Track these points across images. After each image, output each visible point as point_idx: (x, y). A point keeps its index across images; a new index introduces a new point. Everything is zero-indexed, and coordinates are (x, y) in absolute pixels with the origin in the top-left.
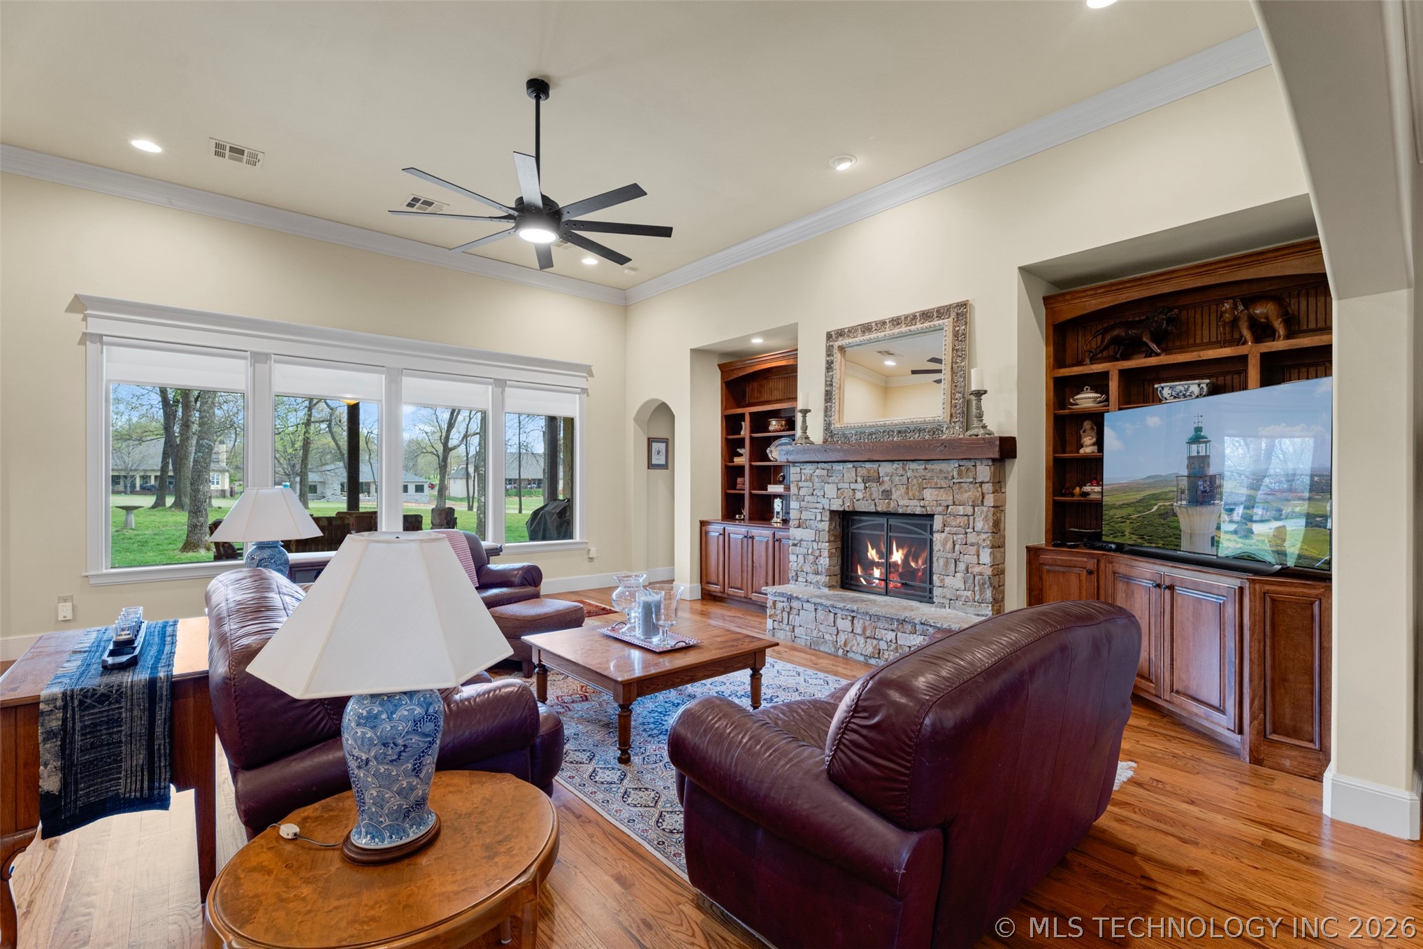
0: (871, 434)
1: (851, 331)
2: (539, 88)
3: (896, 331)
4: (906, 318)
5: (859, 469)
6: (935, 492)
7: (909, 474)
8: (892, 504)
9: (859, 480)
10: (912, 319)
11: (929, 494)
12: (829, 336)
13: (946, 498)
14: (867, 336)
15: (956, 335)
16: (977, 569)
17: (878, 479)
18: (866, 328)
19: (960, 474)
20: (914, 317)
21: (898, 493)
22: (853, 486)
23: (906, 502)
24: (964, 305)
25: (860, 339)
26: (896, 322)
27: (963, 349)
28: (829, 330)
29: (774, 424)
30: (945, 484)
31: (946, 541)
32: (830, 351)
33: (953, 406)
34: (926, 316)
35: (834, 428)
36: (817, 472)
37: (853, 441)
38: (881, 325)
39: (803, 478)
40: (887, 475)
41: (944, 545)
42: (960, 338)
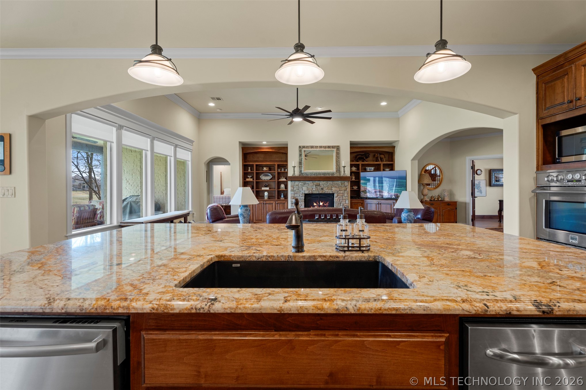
0: (315, 174)
1: (307, 147)
3: (321, 149)
4: (324, 147)
5: (314, 183)
6: (335, 188)
7: (328, 184)
8: (324, 191)
9: (314, 185)
10: (325, 147)
11: (333, 189)
12: (300, 147)
13: (338, 189)
14: (312, 149)
15: (337, 153)
17: (319, 185)
18: (312, 147)
19: (341, 184)
20: (326, 147)
21: (326, 189)
22: (312, 187)
23: (328, 191)
24: (339, 146)
25: (310, 149)
26: (321, 147)
27: (339, 156)
28: (300, 145)
29: (265, 169)
30: (337, 186)
31: (338, 199)
32: (300, 151)
33: (337, 169)
34: (329, 147)
35: (303, 172)
36: (300, 183)
37: (309, 175)
38: (317, 147)
39: (295, 185)
40: (322, 184)
41: (338, 200)
42: (338, 154)
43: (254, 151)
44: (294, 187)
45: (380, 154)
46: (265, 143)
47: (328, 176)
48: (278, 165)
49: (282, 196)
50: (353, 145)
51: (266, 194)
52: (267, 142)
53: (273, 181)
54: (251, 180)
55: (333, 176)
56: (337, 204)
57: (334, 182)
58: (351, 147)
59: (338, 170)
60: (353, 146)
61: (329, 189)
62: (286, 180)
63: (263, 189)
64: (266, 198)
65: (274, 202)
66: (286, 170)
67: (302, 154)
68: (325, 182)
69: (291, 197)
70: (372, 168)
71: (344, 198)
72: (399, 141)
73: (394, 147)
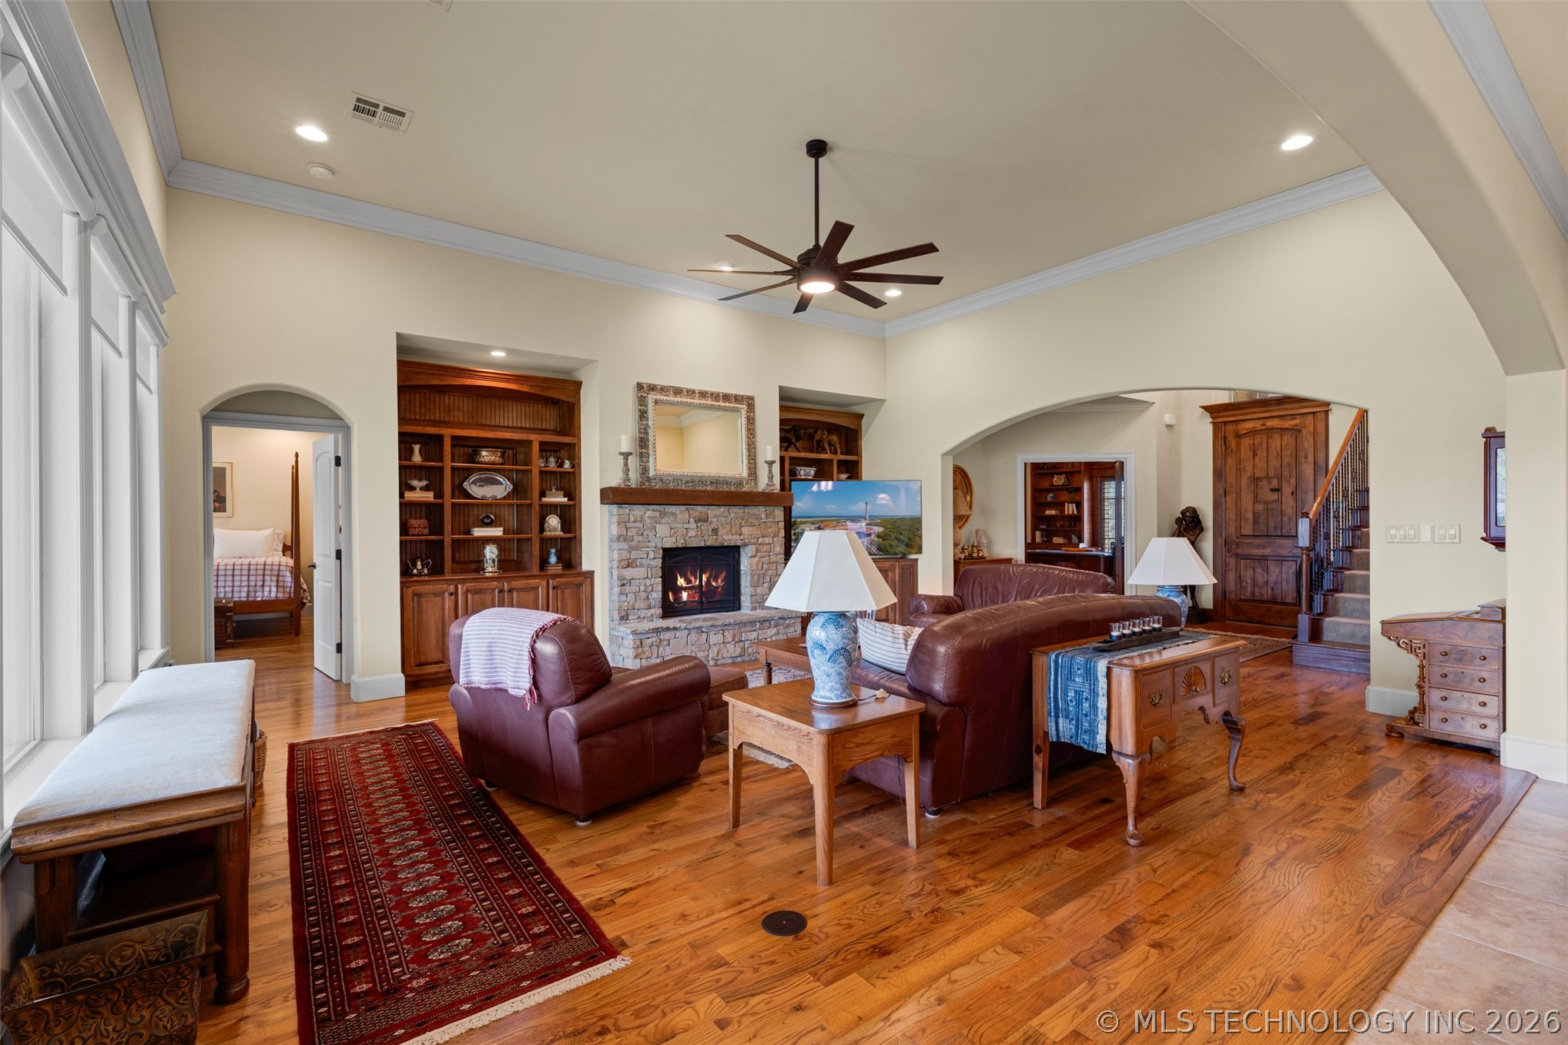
0: (687, 482)
1: (663, 389)
2: (817, 149)
3: (703, 401)
4: (712, 394)
6: (751, 529)
7: (732, 515)
8: (720, 539)
9: (692, 520)
10: (715, 396)
11: (745, 530)
12: (640, 386)
13: (757, 532)
14: (678, 399)
15: (748, 418)
17: (707, 519)
18: (678, 391)
20: (718, 395)
21: (725, 530)
22: (686, 526)
23: (730, 537)
24: (751, 398)
25: (672, 398)
26: (703, 394)
27: (754, 430)
28: (640, 381)
29: (486, 455)
30: (756, 522)
31: (759, 562)
32: (642, 401)
33: (750, 468)
34: (726, 397)
35: (652, 473)
36: (649, 513)
37: (671, 486)
38: (691, 393)
39: (632, 519)
40: (715, 516)
41: (757, 565)
42: (751, 422)
43: (443, 383)
44: (629, 525)
45: (830, 432)
46: (498, 354)
47: (725, 488)
48: (541, 443)
49: (553, 559)
50: (787, 399)
51: (491, 552)
52: (510, 352)
53: (509, 505)
54: (429, 496)
55: (739, 490)
56: (756, 577)
57: (746, 510)
58: (782, 408)
59: (753, 473)
60: (786, 402)
61: (734, 531)
62: (566, 499)
63: (478, 532)
64: (490, 569)
65: (544, 583)
66: (567, 465)
67: (646, 412)
68: (722, 509)
69: (620, 561)
70: (812, 471)
71: (773, 558)
72: (883, 401)
73: (861, 416)
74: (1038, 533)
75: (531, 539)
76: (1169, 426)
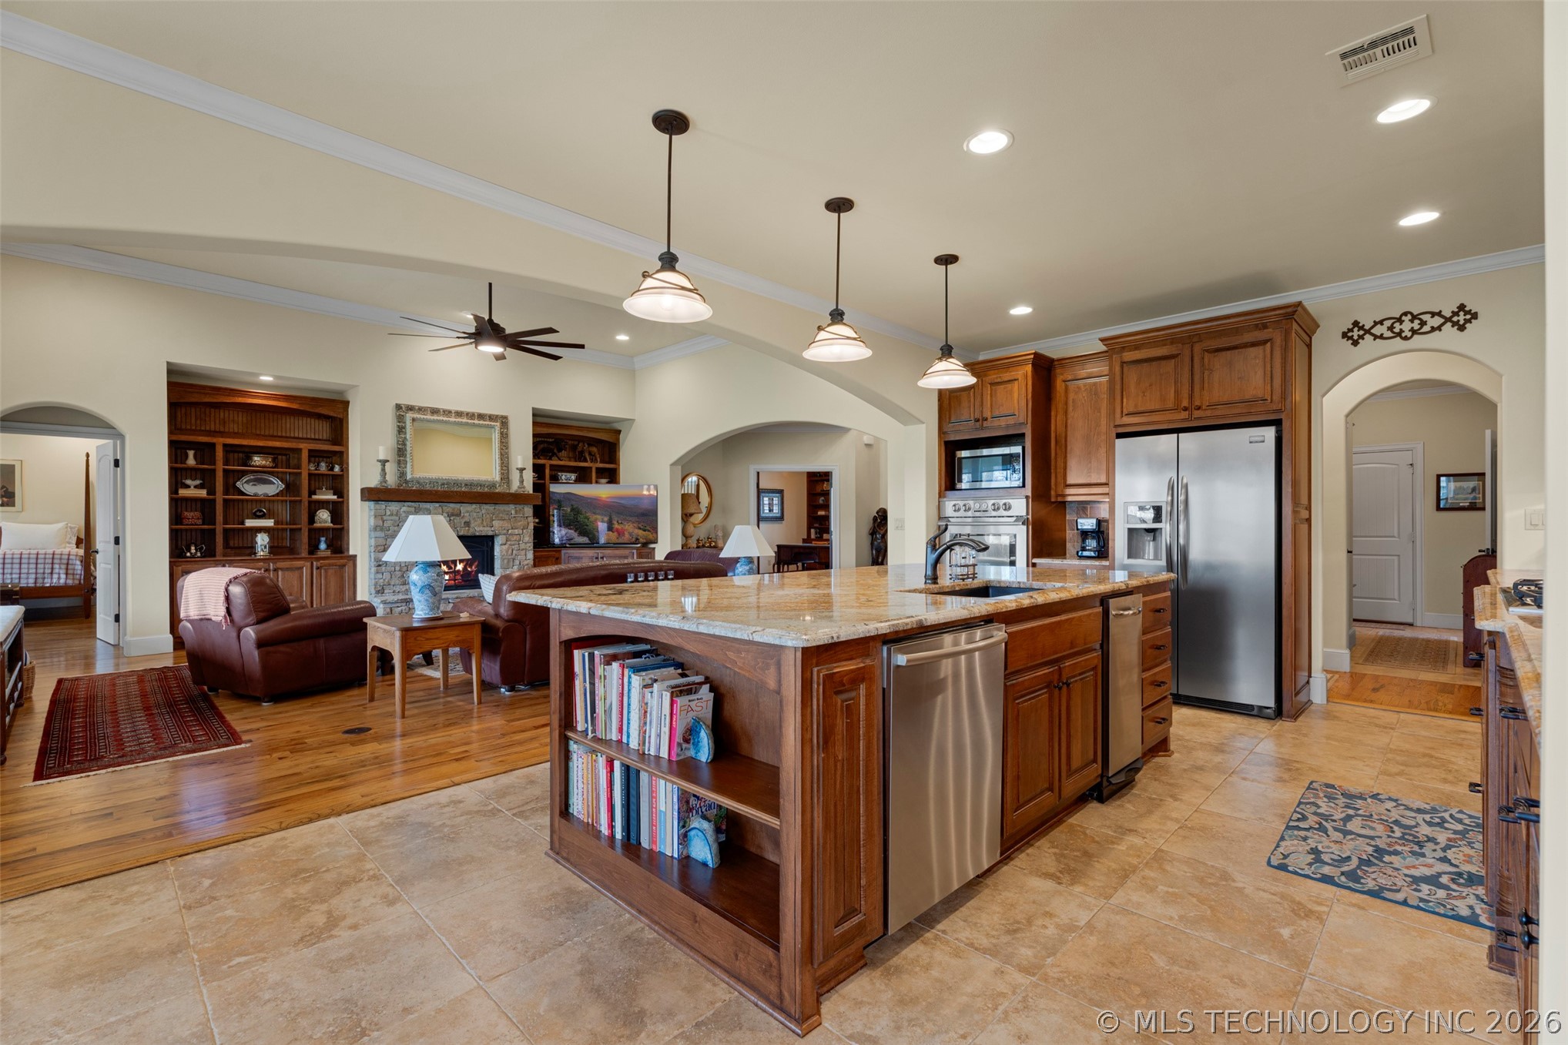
0: (443, 484)
1: (421, 410)
3: (459, 420)
4: (467, 414)
5: (444, 508)
6: (501, 522)
7: (483, 512)
10: (471, 416)
11: (496, 523)
12: (399, 407)
13: (506, 525)
14: (435, 417)
15: (502, 433)
16: (526, 562)
17: (459, 515)
18: (435, 411)
19: (515, 513)
20: (473, 414)
21: (476, 523)
23: (481, 528)
24: (506, 418)
25: (429, 417)
26: (459, 414)
27: (507, 443)
28: (398, 402)
29: (257, 460)
30: (506, 517)
31: (508, 549)
32: (400, 419)
33: (502, 474)
34: (481, 416)
35: (409, 477)
36: (404, 509)
37: (428, 487)
38: (447, 413)
39: (388, 513)
40: (468, 512)
41: (507, 552)
42: (504, 437)
43: (215, 401)
44: (385, 518)
45: (590, 445)
46: (266, 379)
47: (479, 489)
48: (310, 451)
49: (323, 546)
50: (540, 418)
51: (262, 540)
52: (275, 377)
53: (282, 501)
54: (203, 493)
55: (492, 490)
56: (506, 561)
57: (497, 507)
58: (534, 423)
59: (506, 477)
60: (539, 420)
61: (485, 524)
62: (335, 497)
63: (250, 523)
64: (261, 553)
65: (309, 564)
66: (337, 469)
67: (404, 428)
68: (474, 506)
69: (376, 546)
70: (573, 477)
71: (523, 546)
72: (634, 420)
73: (619, 432)
74: (813, 531)
75: (300, 529)
76: (868, 446)
